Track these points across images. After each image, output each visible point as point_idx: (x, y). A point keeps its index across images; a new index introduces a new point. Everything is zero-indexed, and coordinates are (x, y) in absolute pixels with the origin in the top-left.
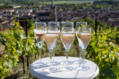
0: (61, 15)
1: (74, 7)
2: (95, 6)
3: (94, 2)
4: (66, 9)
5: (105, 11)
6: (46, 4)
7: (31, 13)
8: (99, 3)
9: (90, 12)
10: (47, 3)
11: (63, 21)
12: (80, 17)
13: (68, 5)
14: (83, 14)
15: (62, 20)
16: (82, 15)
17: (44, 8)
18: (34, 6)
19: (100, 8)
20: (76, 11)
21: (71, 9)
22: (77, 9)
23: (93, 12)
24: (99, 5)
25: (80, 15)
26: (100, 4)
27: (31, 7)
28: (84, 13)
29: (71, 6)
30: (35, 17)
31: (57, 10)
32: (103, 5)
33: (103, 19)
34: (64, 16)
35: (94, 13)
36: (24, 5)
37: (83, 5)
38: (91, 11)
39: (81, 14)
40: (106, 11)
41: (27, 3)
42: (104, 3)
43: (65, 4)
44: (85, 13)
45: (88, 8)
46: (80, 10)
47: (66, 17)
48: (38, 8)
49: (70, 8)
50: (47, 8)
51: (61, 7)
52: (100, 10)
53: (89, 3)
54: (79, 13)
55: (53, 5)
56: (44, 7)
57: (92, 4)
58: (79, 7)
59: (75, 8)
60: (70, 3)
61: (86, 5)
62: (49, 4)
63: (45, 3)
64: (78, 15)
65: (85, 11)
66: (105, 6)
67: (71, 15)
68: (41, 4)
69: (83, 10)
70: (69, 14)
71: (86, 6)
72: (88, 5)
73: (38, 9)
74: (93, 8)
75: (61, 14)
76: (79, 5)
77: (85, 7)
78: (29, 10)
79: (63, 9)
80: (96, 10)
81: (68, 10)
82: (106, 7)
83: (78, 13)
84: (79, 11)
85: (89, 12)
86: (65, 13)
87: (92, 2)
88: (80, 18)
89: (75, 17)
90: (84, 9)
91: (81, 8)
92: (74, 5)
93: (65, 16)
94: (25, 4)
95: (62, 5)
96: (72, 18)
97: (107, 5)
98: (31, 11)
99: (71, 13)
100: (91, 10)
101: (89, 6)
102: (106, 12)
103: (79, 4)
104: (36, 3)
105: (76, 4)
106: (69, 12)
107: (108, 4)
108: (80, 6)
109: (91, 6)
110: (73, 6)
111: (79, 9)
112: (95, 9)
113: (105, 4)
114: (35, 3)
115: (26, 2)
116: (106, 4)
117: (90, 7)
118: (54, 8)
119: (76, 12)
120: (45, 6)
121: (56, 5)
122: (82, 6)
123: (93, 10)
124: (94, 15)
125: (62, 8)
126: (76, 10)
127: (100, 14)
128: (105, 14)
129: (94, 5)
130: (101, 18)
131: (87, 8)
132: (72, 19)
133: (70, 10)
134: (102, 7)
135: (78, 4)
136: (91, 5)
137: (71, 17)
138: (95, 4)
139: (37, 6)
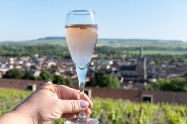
0: (152, 70)
4: (159, 61)
6: (132, 54)
7: (111, 65)
10: (134, 53)
11: (154, 78)
12: (179, 73)
13: (163, 57)
15: (153, 76)
16: (183, 71)
17: (130, 60)
18: (116, 56)
20: (173, 65)
21: (166, 62)
25: (179, 71)
27: (111, 58)
29: (167, 58)
30: (116, 72)
31: (147, 62)
34: (156, 72)
36: (101, 54)
39: (182, 69)
41: (106, 52)
43: (159, 56)
44: (186, 68)
46: (180, 64)
47: (160, 73)
48: (121, 58)
49: (165, 60)
50: (133, 60)
51: (153, 58)
54: (178, 68)
55: (142, 56)
56: (129, 58)
58: (178, 59)
59: (173, 61)
60: (165, 54)
62: (136, 54)
63: (130, 52)
67: (167, 70)
68: (125, 54)
70: (164, 69)
73: (120, 60)
75: (152, 68)
76: (178, 57)
77: (186, 60)
78: (108, 61)
79: (156, 62)
81: (163, 63)
84: (177, 66)
86: (158, 67)
88: (180, 75)
89: (172, 73)
90: (185, 63)
91: (180, 60)
92: (171, 56)
93: (158, 72)
94: (103, 53)
95: (153, 56)
96: (168, 74)
98: (111, 62)
99: (167, 67)
104: (119, 53)
105: (173, 56)
106: (164, 66)
110: (169, 58)
111: (179, 62)
114: (116, 52)
115: (104, 51)
118: (142, 60)
119: (174, 67)
120: (131, 56)
121: (145, 56)
122: (183, 58)
125: (154, 60)
126: (174, 63)
132: (168, 77)
133: (165, 64)
137: (165, 74)
139: (119, 56)
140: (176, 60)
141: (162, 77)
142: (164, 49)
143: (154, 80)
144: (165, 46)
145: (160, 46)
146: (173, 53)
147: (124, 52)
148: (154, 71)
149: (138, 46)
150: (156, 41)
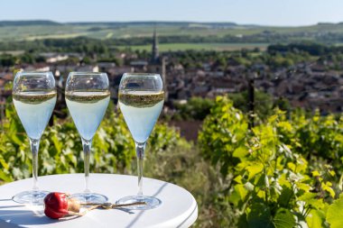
0: (178, 83)
1: (215, 60)
2: (273, 57)
3: (270, 48)
4: (192, 65)
5: (298, 72)
6: (137, 52)
8: (282, 49)
9: (259, 73)
10: (141, 49)
11: (183, 98)
12: (232, 87)
13: (199, 55)
14: (239, 80)
15: (180, 94)
16: (238, 83)
17: (133, 63)
18: (105, 56)
19: (285, 65)
20: (220, 70)
21: (205, 66)
22: (222, 64)
23: (266, 74)
24: (284, 56)
25: (231, 81)
26: (286, 53)
27: (95, 60)
28: (241, 77)
29: (206, 58)
31: (167, 67)
32: (292, 55)
33: (293, 93)
34: (186, 86)
35: (268, 77)
36: (76, 54)
37: (240, 54)
38: (262, 72)
39: (234, 79)
40: (301, 72)
41: (85, 49)
42: (296, 50)
43: (190, 53)
44: (244, 76)
45: (253, 64)
46: (232, 68)
47: (193, 87)
48: (114, 61)
49: (204, 61)
50: (140, 63)
51: (179, 59)
52: (285, 70)
53: (256, 50)
54: (228, 77)
55: (157, 55)
56: (132, 60)
57: (263, 52)
58: (227, 59)
59: (218, 63)
60: (203, 50)
61: (248, 54)
62: (144, 52)
63: (134, 48)
64: (226, 81)
65: (246, 71)
66: (300, 59)
67: (207, 82)
68: (123, 52)
69: (240, 69)
70: (201, 79)
71: (249, 58)
72: (254, 55)
73: (113, 65)
74: (268, 63)
75: (178, 79)
76: (229, 56)
77: (243, 61)
78: (90, 67)
79: (185, 66)
80: (274, 70)
81: (199, 68)
82: (303, 62)
83: (225, 75)
84: (228, 72)
85: (256, 75)
86: (189, 75)
87: (263, 48)
88: (232, 90)
89: (217, 87)
90: (243, 67)
91: (233, 62)
92: (214, 54)
93: (189, 86)
94: (79, 51)
95: (180, 55)
96: (209, 90)
97: (304, 55)
98: (96, 70)
99: (207, 75)
100: (262, 69)
101: (255, 58)
102: (301, 75)
103: (229, 52)
104: (110, 50)
105: (219, 53)
106: (201, 73)
107: (307, 53)
108: (230, 59)
109: (262, 58)
110: (211, 57)
111: (229, 65)
112: (272, 67)
113: (300, 54)
114: (106, 48)
115: (81, 47)
116: (303, 52)
117: (260, 61)
118: (159, 62)
119: (221, 74)
120: (135, 56)
121: (164, 54)
122: (238, 56)
123: (267, 68)
124: (271, 84)
125: (181, 63)
126: (220, 67)
127: (285, 81)
128: (300, 82)
129: (269, 55)
130: (288, 92)
131: (249, 63)
132: (210, 94)
133: (203, 69)
134: (291, 62)
135: (224, 52)
136: (260, 54)
137: (205, 89)
138: (273, 51)
139: (111, 56)
140: (224, 61)
141: (197, 95)
142: (201, 40)
143: (183, 102)
144: (202, 34)
145: (193, 35)
146: (218, 48)
147: (121, 48)
148: (182, 83)
149: (150, 35)
150: (184, 25)
